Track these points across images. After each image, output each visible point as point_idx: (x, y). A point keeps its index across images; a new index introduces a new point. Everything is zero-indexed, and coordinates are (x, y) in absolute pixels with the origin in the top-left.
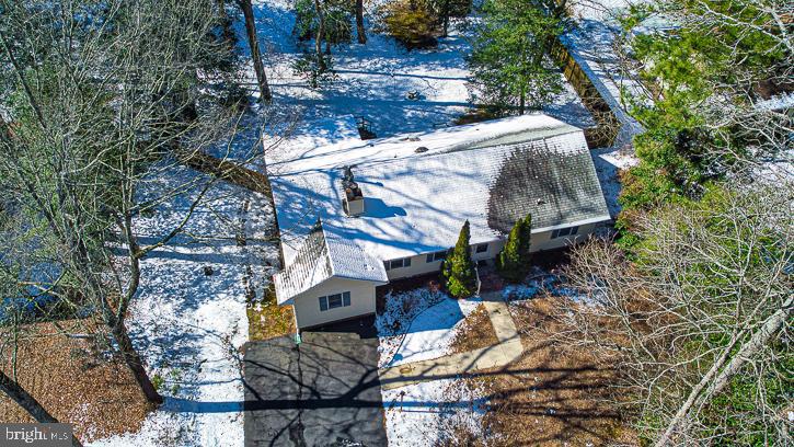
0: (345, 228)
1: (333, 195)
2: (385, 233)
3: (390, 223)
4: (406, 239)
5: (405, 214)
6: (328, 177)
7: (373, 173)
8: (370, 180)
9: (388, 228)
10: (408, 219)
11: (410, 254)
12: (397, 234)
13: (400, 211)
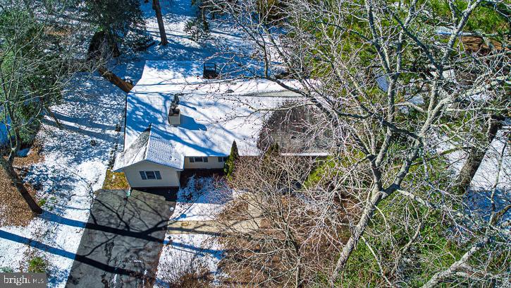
0: (166, 132)
1: (164, 111)
2: (190, 139)
3: (195, 133)
4: (203, 145)
5: (206, 130)
6: (163, 99)
7: (192, 100)
8: (188, 105)
9: (193, 136)
10: (207, 133)
11: (203, 155)
12: (198, 141)
13: (203, 127)
